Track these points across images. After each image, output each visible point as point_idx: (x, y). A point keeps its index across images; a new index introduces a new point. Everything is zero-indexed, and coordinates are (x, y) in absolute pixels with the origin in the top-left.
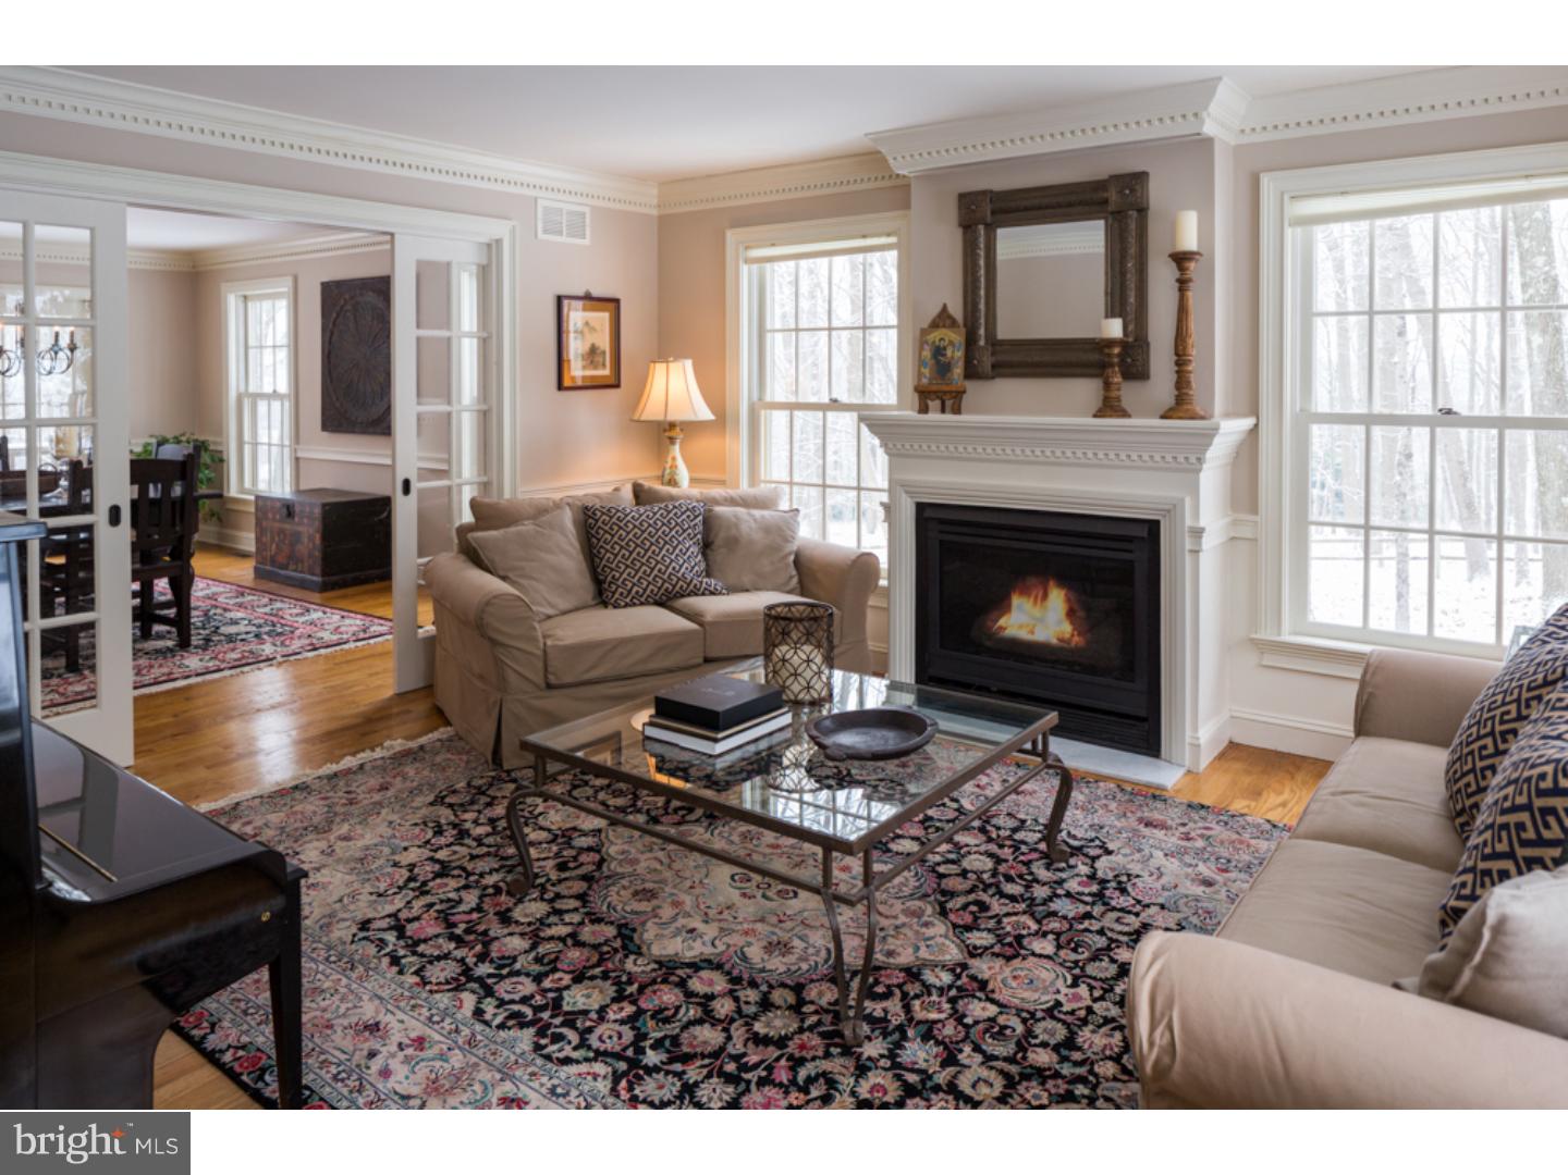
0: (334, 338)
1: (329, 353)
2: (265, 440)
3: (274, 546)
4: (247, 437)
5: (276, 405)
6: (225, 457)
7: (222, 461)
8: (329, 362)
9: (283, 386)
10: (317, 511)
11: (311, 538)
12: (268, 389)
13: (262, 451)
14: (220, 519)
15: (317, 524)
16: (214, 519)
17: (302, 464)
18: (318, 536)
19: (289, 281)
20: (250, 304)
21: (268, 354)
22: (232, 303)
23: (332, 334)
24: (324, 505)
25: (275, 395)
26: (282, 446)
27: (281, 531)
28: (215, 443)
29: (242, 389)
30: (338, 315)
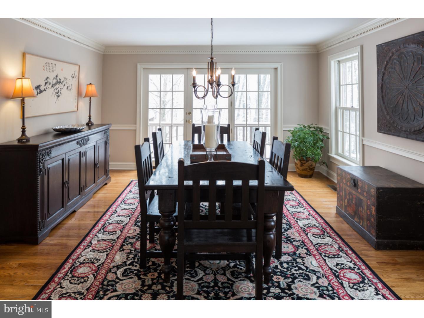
0: (386, 77)
1: (382, 85)
2: (348, 131)
3: (346, 201)
4: (340, 128)
5: (353, 113)
6: (330, 137)
7: (328, 138)
8: (382, 91)
9: (356, 104)
10: (373, 191)
11: (369, 208)
12: (349, 106)
13: (347, 137)
14: (327, 165)
15: (373, 200)
16: (325, 165)
17: (366, 148)
18: (374, 209)
19: (358, 49)
20: (341, 65)
21: (349, 87)
22: (333, 64)
23: (384, 74)
24: (378, 189)
25: (352, 109)
26: (356, 136)
27: (350, 193)
28: (326, 129)
29: (338, 105)
30: (388, 63)
